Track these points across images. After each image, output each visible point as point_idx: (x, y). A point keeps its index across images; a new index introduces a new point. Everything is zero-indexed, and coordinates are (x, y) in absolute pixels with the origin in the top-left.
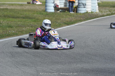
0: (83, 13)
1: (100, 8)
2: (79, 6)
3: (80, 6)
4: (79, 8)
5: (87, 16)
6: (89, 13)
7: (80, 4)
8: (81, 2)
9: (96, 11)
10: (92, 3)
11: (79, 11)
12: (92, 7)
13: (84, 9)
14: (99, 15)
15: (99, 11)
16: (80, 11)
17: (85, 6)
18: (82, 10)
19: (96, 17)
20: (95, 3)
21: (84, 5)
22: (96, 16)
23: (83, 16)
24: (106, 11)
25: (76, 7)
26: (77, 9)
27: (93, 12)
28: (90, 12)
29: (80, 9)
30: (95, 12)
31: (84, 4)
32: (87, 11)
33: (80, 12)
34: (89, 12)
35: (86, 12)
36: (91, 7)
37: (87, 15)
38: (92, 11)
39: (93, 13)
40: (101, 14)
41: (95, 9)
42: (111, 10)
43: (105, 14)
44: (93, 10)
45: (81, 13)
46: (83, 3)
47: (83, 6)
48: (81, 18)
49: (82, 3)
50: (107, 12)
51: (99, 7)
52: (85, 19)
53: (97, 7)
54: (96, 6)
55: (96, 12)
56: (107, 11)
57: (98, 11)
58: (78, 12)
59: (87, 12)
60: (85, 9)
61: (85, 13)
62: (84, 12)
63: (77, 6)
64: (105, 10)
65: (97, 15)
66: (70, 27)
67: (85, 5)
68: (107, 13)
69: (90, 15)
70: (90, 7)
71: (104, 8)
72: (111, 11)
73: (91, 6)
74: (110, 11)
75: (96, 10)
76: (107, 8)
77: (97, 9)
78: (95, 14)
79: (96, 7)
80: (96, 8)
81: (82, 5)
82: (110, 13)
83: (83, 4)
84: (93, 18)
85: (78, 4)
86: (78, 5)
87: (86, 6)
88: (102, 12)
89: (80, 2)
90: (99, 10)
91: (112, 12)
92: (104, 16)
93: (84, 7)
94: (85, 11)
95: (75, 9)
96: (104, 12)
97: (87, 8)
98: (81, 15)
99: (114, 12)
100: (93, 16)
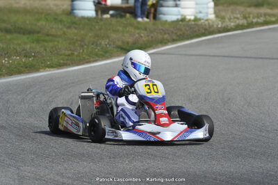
0: (173, 22)
1: (220, 7)
2: (161, 2)
4: (162, 6)
5: (181, 30)
6: (190, 20)
9: (207, 15)
11: (161, 16)
12: (197, 4)
13: (176, 9)
14: (215, 26)
15: (217, 16)
16: (164, 14)
17: (178, 3)
18: (170, 14)
19: (207, 32)
21: (175, 0)
22: (205, 29)
23: (172, 29)
24: (235, 16)
25: (153, 5)
26: (156, 10)
27: (200, 19)
28: (192, 18)
30: (206, 18)
32: (182, 15)
33: (164, 18)
34: (188, 17)
35: (179, 17)
36: (194, 6)
37: (182, 26)
38: (195, 17)
39: (200, 23)
40: (219, 26)
41: (205, 11)
42: (250, 13)
43: (232, 24)
44: (200, 12)
45: (166, 21)
47: (171, 3)
48: (165, 34)
50: (238, 18)
51: (216, 5)
52: (175, 37)
53: (212, 4)
54: (209, 2)
55: (207, 20)
56: (239, 16)
57: (212, 16)
58: (159, 19)
59: (183, 20)
60: (179, 12)
61: (178, 21)
62: (174, 18)
63: (157, 2)
64: (232, 13)
65: (210, 28)
68: (238, 22)
69: (191, 28)
70: (191, 4)
71: (232, 7)
72: (247, 16)
73: (194, 2)
74: (245, 18)
75: (207, 13)
76: (239, 7)
77: (211, 11)
78: (205, 25)
79: (207, 4)
80: (208, 8)
82: (245, 22)
84: (198, 36)
87: (182, 3)
88: (223, 18)
90: (215, 13)
91: (250, 20)
92: (228, 30)
93: (177, 6)
94: (176, 15)
95: (152, 10)
96: (230, 19)
97: (183, 8)
98: (167, 26)
99: (255, 20)
100: (199, 30)
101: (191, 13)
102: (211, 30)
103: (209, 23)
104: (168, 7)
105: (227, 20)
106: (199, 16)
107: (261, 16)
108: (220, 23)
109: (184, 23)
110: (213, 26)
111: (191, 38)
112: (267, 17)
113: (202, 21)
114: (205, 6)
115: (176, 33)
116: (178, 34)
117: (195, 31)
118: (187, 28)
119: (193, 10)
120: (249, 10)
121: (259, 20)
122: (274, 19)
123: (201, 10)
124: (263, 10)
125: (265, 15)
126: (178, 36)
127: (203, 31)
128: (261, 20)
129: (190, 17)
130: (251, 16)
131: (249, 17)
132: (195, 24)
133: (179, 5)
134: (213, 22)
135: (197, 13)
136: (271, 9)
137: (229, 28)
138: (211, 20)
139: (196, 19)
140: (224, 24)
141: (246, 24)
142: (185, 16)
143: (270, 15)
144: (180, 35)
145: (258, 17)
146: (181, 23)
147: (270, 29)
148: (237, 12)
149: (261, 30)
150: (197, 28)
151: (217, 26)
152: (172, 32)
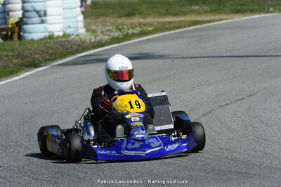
0: (41, 40)
1: (88, 20)
2: (25, 19)
3: (29, 18)
4: (26, 24)
5: (51, 48)
6: (58, 37)
7: (28, 14)
8: (32, 6)
9: (77, 30)
10: (64, 9)
11: (25, 35)
12: (64, 18)
13: (42, 25)
14: (88, 41)
15: (87, 30)
16: (30, 33)
17: (44, 18)
18: (35, 32)
19: (80, 49)
20: (75, 8)
21: (40, 16)
22: (79, 46)
23: (42, 48)
24: (107, 28)
25: (17, 23)
26: (20, 30)
27: (70, 35)
28: (61, 34)
30: (76, 33)
31: (42, 13)
32: (49, 32)
33: (28, 36)
34: (56, 34)
35: (47, 34)
36: (62, 20)
37: (52, 44)
38: (64, 33)
39: (70, 38)
40: (93, 40)
41: (75, 25)
42: (122, 24)
43: (107, 37)
44: (69, 27)
45: (32, 40)
46: (37, 9)
47: (37, 19)
48: (35, 54)
49: (35, 11)
50: (111, 31)
51: (85, 18)
52: (47, 57)
53: (81, 17)
54: (78, 15)
55: (77, 35)
56: (111, 28)
57: (82, 31)
58: (24, 38)
59: (51, 37)
60: (46, 28)
61: (45, 38)
62: (41, 36)
63: (21, 19)
64: (103, 25)
65: (83, 43)
66: (8, 83)
67: (45, 15)
68: (112, 34)
69: (62, 46)
70: (59, 19)
71: (100, 19)
72: (120, 27)
73: (61, 17)
74: (119, 29)
75: (77, 27)
76: (108, 19)
77: (81, 24)
78: (77, 41)
79: (76, 17)
80: (77, 22)
81: (34, 14)
82: (120, 34)
83: (38, 12)
84: (72, 54)
85: (23, 14)
86: (24, 16)
87: (48, 18)
88: (94, 32)
89: (28, 6)
90: (85, 27)
91: (126, 31)
92: (103, 45)
93: (43, 22)
94: (43, 32)
95: (17, 29)
96: (102, 33)
97: (49, 24)
98: (36, 45)
99: (130, 32)
100: (71, 47)
101: (59, 29)
102: (85, 45)
103: (81, 40)
104: (33, 24)
105: (99, 33)
106: (68, 31)
107: (136, 27)
108: (93, 37)
109: (53, 40)
110: (85, 41)
111: (65, 56)
112: (143, 27)
113: (73, 37)
114: (74, 20)
115: (47, 53)
116: (50, 52)
117: (68, 49)
118: (59, 46)
119: (61, 25)
120: (120, 21)
121: (134, 31)
122: (151, 29)
123: (70, 24)
124: (135, 20)
125: (140, 25)
126: (50, 55)
127: (76, 48)
128: (137, 30)
129: (59, 33)
130: (125, 27)
131: (123, 29)
132: (66, 41)
133: (45, 20)
134: (85, 37)
135: (65, 28)
136: (144, 18)
137: (104, 42)
138: (82, 35)
139: (65, 35)
140: (98, 38)
141: (121, 37)
142: (53, 33)
143: (145, 25)
144: (52, 53)
145: (133, 28)
146: (48, 40)
147: (149, 39)
148: (108, 24)
149: (140, 42)
150: (69, 45)
151: (91, 40)
152: (43, 51)
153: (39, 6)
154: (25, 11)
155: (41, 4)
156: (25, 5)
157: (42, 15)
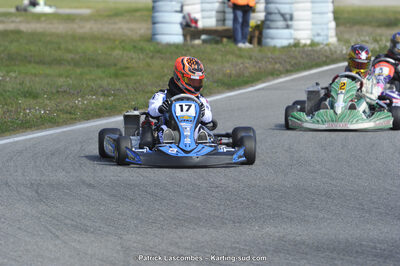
0: (283, 48)
1: (342, 28)
2: (268, 22)
3: (272, 21)
4: (269, 28)
5: (296, 58)
6: (305, 45)
7: (273, 17)
8: (277, 8)
9: (327, 39)
10: (313, 13)
11: (269, 40)
12: (313, 24)
13: (287, 31)
14: (339, 52)
15: (339, 40)
16: (272, 38)
17: (290, 23)
18: (280, 37)
19: (328, 61)
20: (326, 13)
21: (285, 20)
22: (327, 57)
23: (284, 57)
24: (362, 38)
25: (257, 27)
26: (261, 33)
27: (318, 44)
28: (308, 42)
29: (272, 32)
30: (325, 42)
31: (288, 17)
32: (295, 39)
33: (272, 43)
34: (303, 42)
35: (292, 41)
36: (311, 27)
37: (296, 53)
38: (312, 41)
39: (318, 48)
40: (344, 52)
41: (325, 33)
42: (381, 35)
44: (318, 35)
45: (275, 47)
46: (283, 11)
47: (281, 23)
48: (276, 63)
49: (279, 13)
51: (337, 25)
52: (289, 67)
53: (333, 24)
54: (330, 22)
55: (327, 45)
56: (367, 38)
57: (333, 40)
58: (266, 45)
59: (296, 45)
60: (291, 34)
61: (289, 46)
62: (285, 43)
63: (263, 22)
64: (359, 35)
65: (332, 54)
67: (291, 19)
69: (308, 55)
70: (307, 24)
71: (356, 28)
72: (378, 38)
73: (310, 23)
74: (376, 41)
75: (327, 36)
76: (365, 28)
77: (332, 33)
78: (326, 51)
79: (327, 24)
80: (328, 29)
81: (279, 17)
82: (377, 46)
83: (283, 15)
85: (266, 16)
86: (267, 19)
87: (294, 23)
89: (272, 7)
90: (337, 35)
91: (383, 43)
93: (288, 27)
94: (287, 39)
95: (257, 33)
97: (296, 30)
98: (277, 53)
100: (319, 58)
101: (306, 36)
102: (335, 56)
103: (330, 50)
104: (277, 28)
106: (317, 39)
108: (344, 48)
109: (298, 49)
110: (335, 52)
111: (310, 68)
113: (322, 46)
114: (325, 27)
115: (289, 62)
116: (292, 63)
117: (314, 59)
118: (304, 56)
119: (309, 32)
120: (379, 31)
123: (319, 31)
126: (292, 66)
127: (324, 59)
129: (306, 41)
130: (384, 38)
131: (381, 40)
132: (313, 50)
133: (291, 25)
134: (336, 47)
135: (314, 36)
138: (332, 45)
139: (313, 44)
142: (299, 40)
144: (295, 64)
146: (294, 49)
148: (365, 33)
150: (316, 56)
151: (341, 52)
152: (285, 61)
153: (285, 9)
154: (268, 13)
155: (287, 6)
156: (270, 6)
157: (287, 19)
